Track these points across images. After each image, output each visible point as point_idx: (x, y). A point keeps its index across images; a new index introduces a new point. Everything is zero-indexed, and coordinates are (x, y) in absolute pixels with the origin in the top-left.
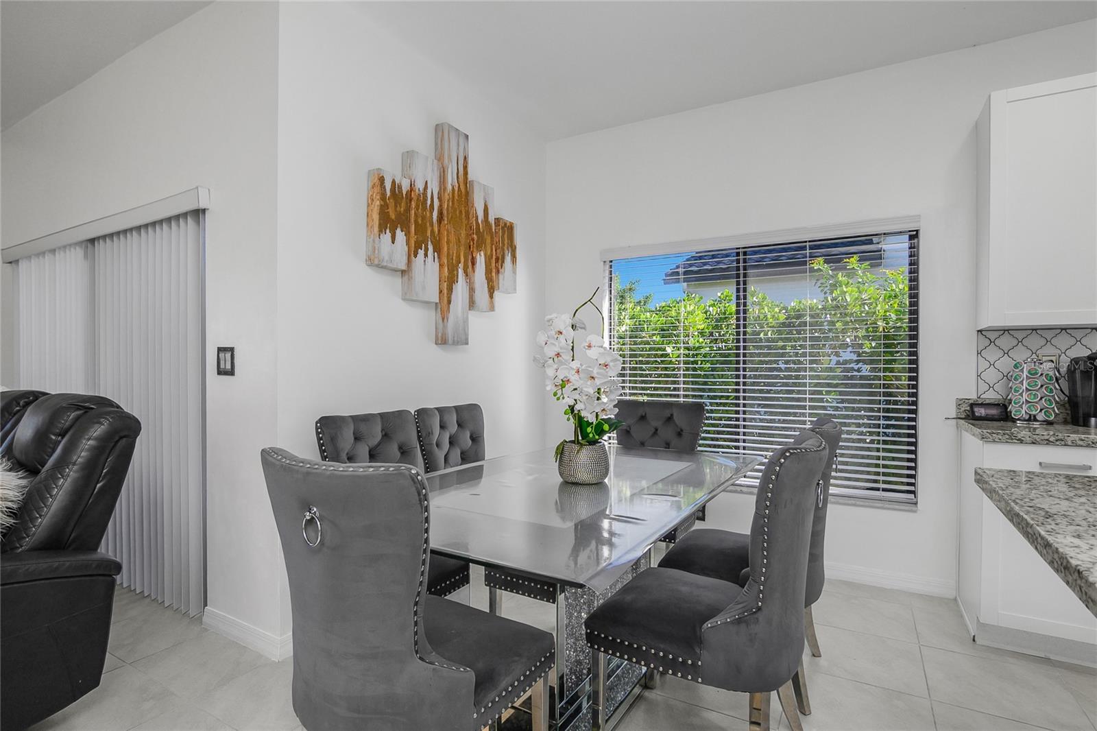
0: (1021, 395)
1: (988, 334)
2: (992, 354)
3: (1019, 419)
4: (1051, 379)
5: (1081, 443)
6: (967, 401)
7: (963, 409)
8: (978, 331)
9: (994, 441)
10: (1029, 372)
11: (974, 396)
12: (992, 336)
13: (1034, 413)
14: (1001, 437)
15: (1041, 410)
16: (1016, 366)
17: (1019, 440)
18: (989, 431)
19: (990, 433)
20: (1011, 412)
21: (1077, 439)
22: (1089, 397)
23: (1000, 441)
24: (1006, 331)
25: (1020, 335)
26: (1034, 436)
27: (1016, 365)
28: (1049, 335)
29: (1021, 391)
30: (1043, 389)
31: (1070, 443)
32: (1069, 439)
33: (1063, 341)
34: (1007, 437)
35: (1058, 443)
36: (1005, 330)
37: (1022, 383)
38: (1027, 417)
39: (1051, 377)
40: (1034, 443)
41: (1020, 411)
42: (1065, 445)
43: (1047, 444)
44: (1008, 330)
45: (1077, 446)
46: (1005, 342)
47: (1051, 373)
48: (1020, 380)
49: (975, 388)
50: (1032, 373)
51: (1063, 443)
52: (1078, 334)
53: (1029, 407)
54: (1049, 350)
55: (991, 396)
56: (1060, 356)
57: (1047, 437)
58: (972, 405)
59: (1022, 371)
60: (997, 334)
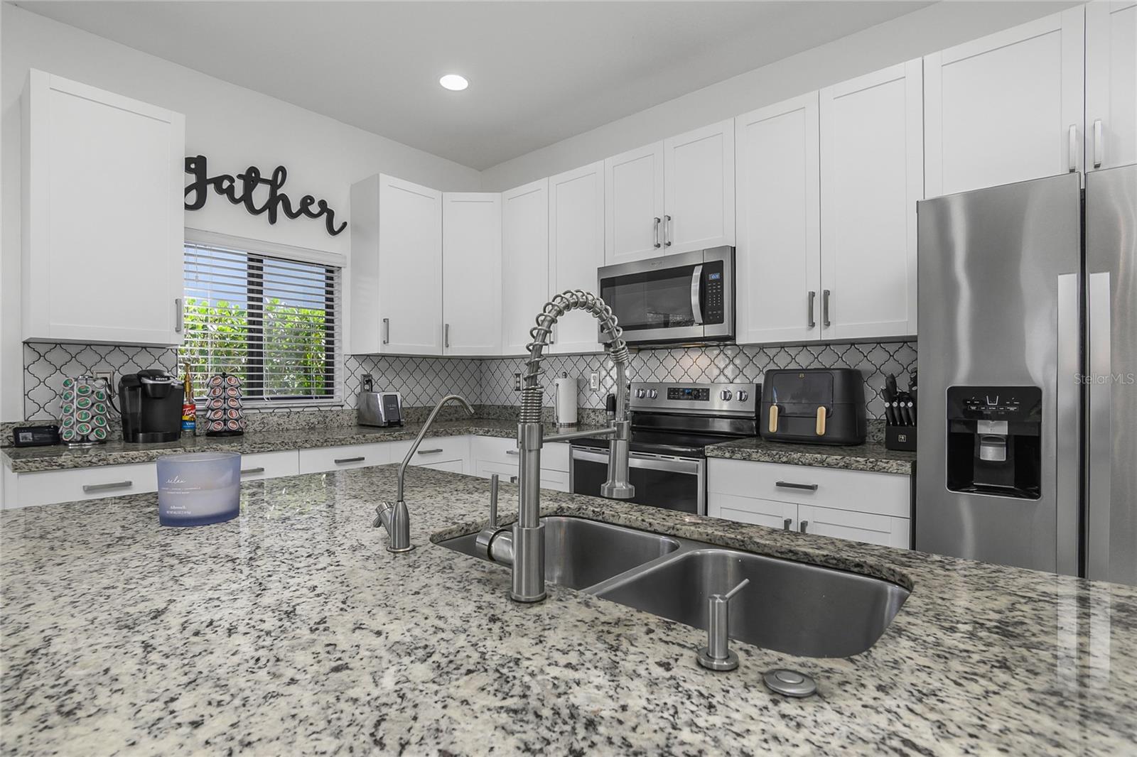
0: (72, 414)
1: (38, 347)
2: (41, 370)
3: (70, 442)
4: (102, 396)
5: (122, 460)
6: (11, 425)
7: (5, 435)
8: (24, 343)
9: (31, 471)
10: (79, 390)
11: (21, 419)
12: (42, 349)
13: (85, 433)
14: (38, 465)
15: (93, 430)
16: (66, 384)
17: (60, 465)
18: (23, 460)
19: (25, 463)
20: (62, 434)
21: (119, 456)
22: (137, 413)
23: (38, 470)
24: (58, 344)
25: (74, 350)
26: (76, 459)
27: (65, 382)
28: (103, 351)
29: (71, 411)
30: (94, 408)
31: (111, 462)
32: (111, 458)
33: (117, 358)
34: (46, 464)
35: (100, 463)
36: (56, 344)
37: (72, 401)
38: (79, 438)
39: (102, 395)
40: (76, 467)
41: (71, 433)
42: (108, 464)
43: (90, 466)
44: (60, 344)
45: (118, 464)
46: (57, 356)
47: (102, 391)
48: (70, 399)
49: (22, 409)
50: (83, 391)
51: (105, 462)
52: (130, 352)
53: (80, 427)
54: (103, 367)
55: (41, 418)
56: (114, 373)
57: (89, 459)
58: (17, 431)
59: (72, 388)
60: (48, 347)
